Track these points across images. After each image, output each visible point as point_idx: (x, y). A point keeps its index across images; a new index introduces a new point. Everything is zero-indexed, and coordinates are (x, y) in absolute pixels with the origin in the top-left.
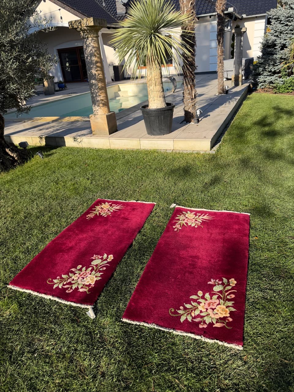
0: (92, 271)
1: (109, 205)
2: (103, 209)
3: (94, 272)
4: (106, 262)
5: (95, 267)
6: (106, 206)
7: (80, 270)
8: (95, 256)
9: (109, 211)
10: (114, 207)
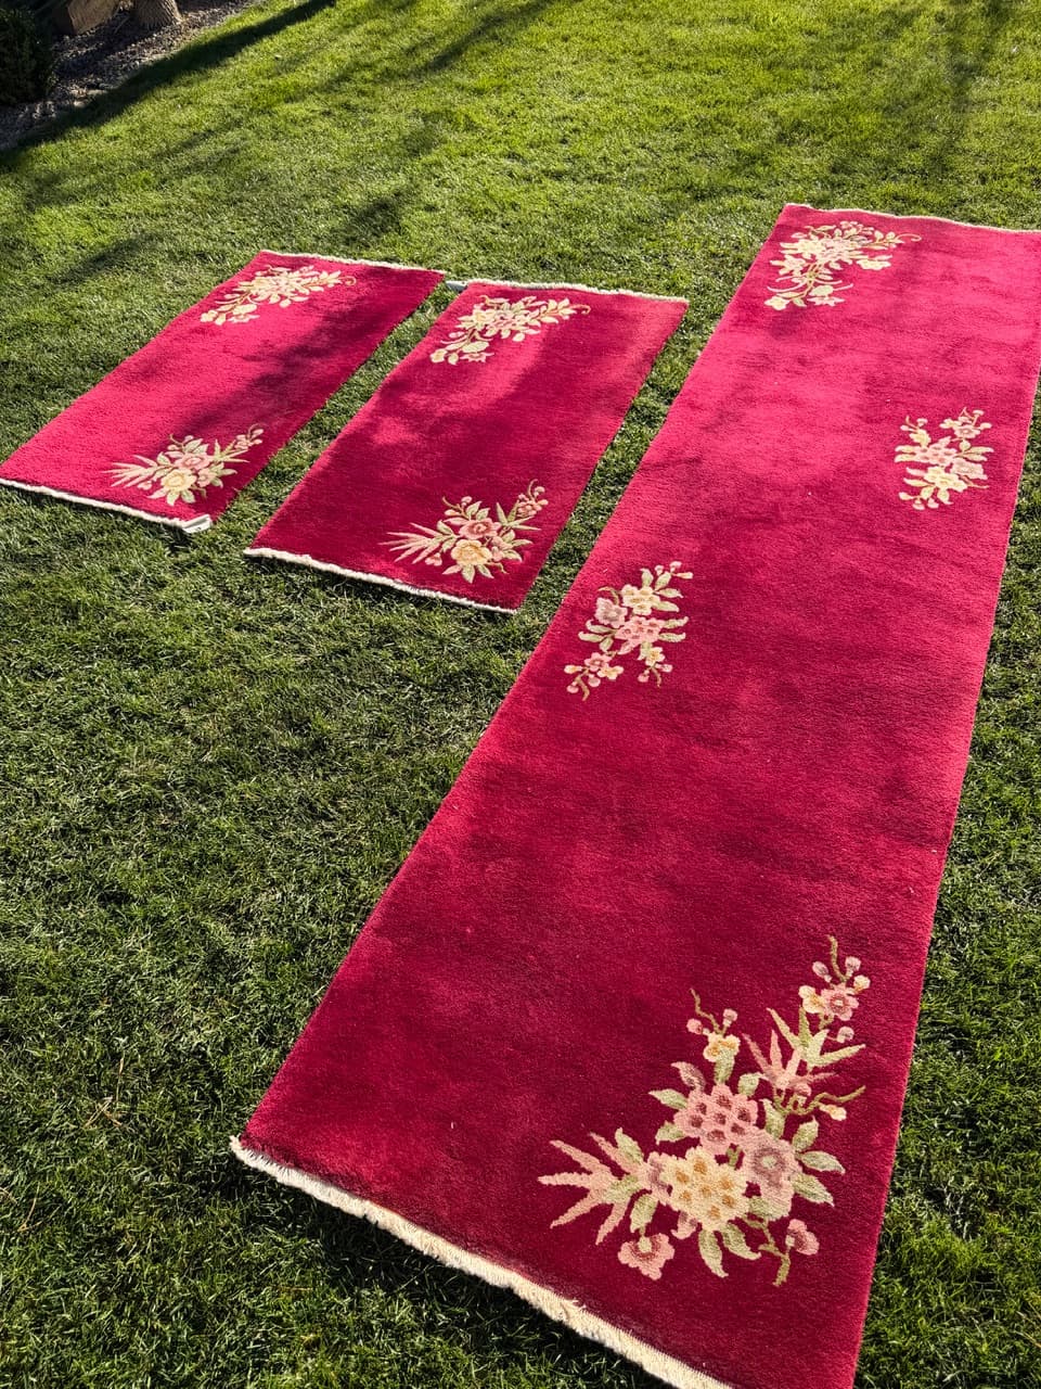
0: (485, 331)
1: (454, 563)
2: (482, 540)
3: (479, 328)
4: (452, 347)
5: (478, 337)
6: (472, 560)
7: (513, 333)
8: (483, 359)
9: (456, 529)
10: (432, 544)
